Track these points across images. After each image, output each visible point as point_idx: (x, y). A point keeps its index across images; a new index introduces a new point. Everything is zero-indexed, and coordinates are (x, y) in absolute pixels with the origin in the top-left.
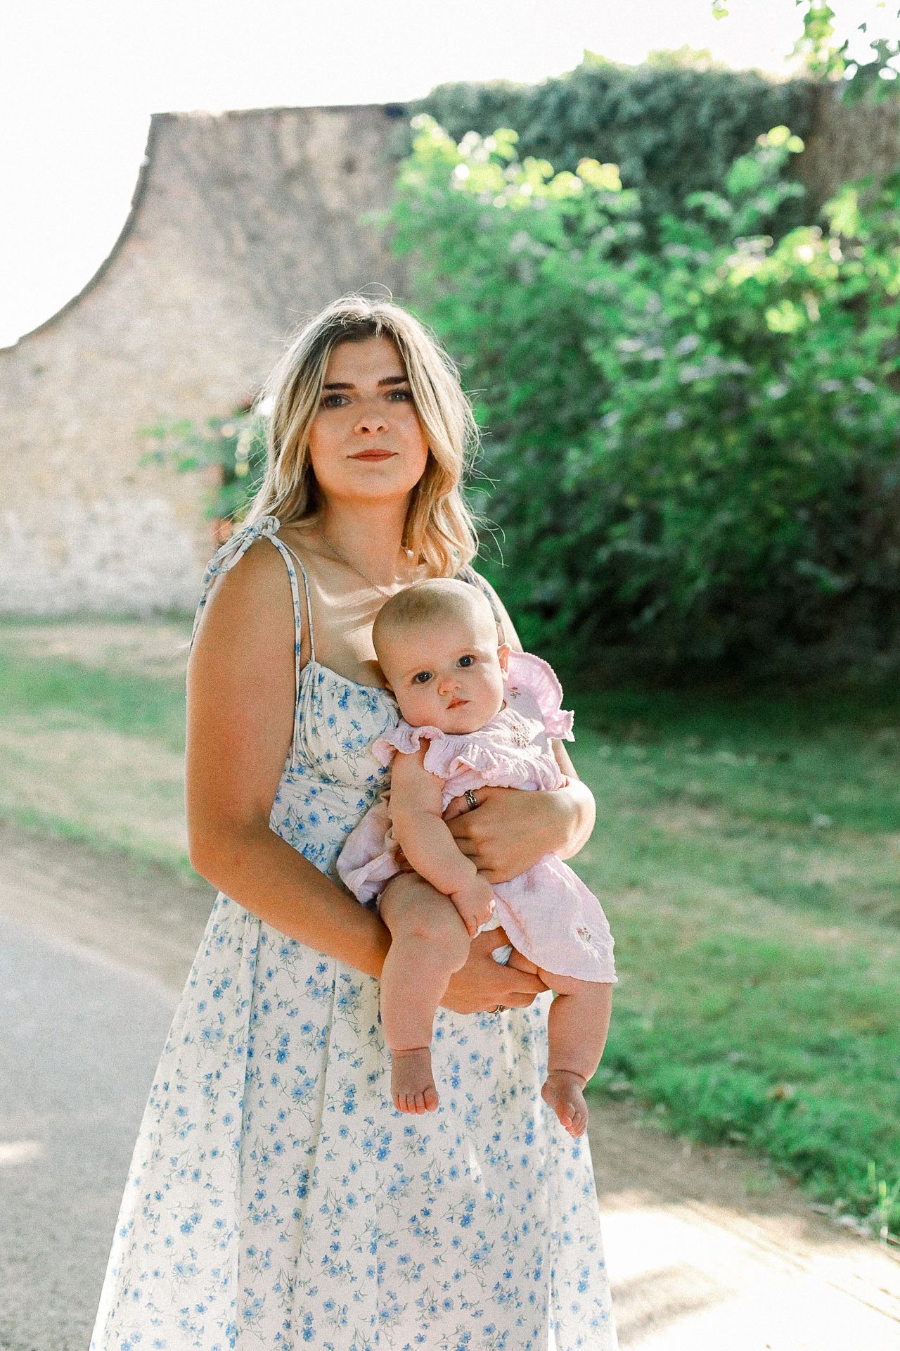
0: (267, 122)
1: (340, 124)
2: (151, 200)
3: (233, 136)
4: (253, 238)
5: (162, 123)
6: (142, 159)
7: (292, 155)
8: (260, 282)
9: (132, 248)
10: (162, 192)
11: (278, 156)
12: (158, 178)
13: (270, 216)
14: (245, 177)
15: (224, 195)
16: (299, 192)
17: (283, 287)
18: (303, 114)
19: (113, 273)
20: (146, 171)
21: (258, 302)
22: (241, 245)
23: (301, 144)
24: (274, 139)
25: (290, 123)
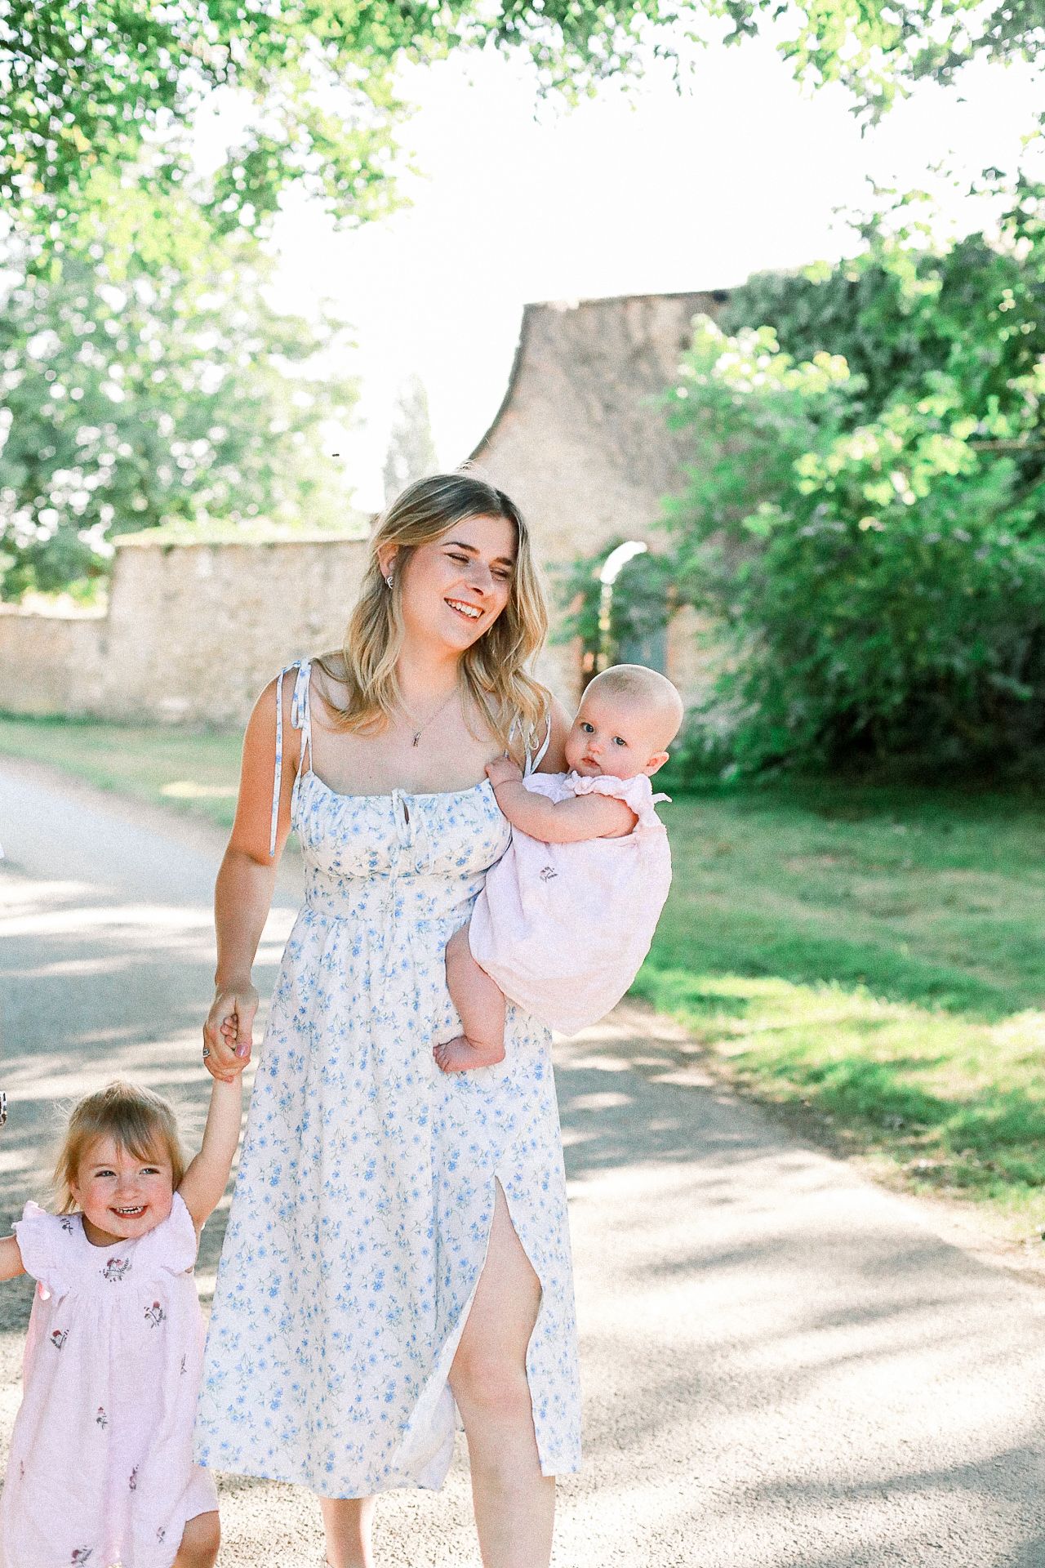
0: (619, 308)
1: (676, 307)
2: (525, 376)
3: (590, 320)
4: (608, 408)
5: (532, 312)
6: (517, 343)
7: (638, 336)
8: (614, 447)
9: (510, 418)
10: (533, 369)
11: (627, 337)
12: (531, 358)
13: (621, 389)
14: (602, 356)
15: (583, 371)
16: (644, 367)
17: (632, 450)
18: (645, 299)
19: (495, 439)
20: (521, 353)
21: (613, 463)
22: (598, 413)
23: (645, 325)
24: (624, 321)
25: (636, 309)
